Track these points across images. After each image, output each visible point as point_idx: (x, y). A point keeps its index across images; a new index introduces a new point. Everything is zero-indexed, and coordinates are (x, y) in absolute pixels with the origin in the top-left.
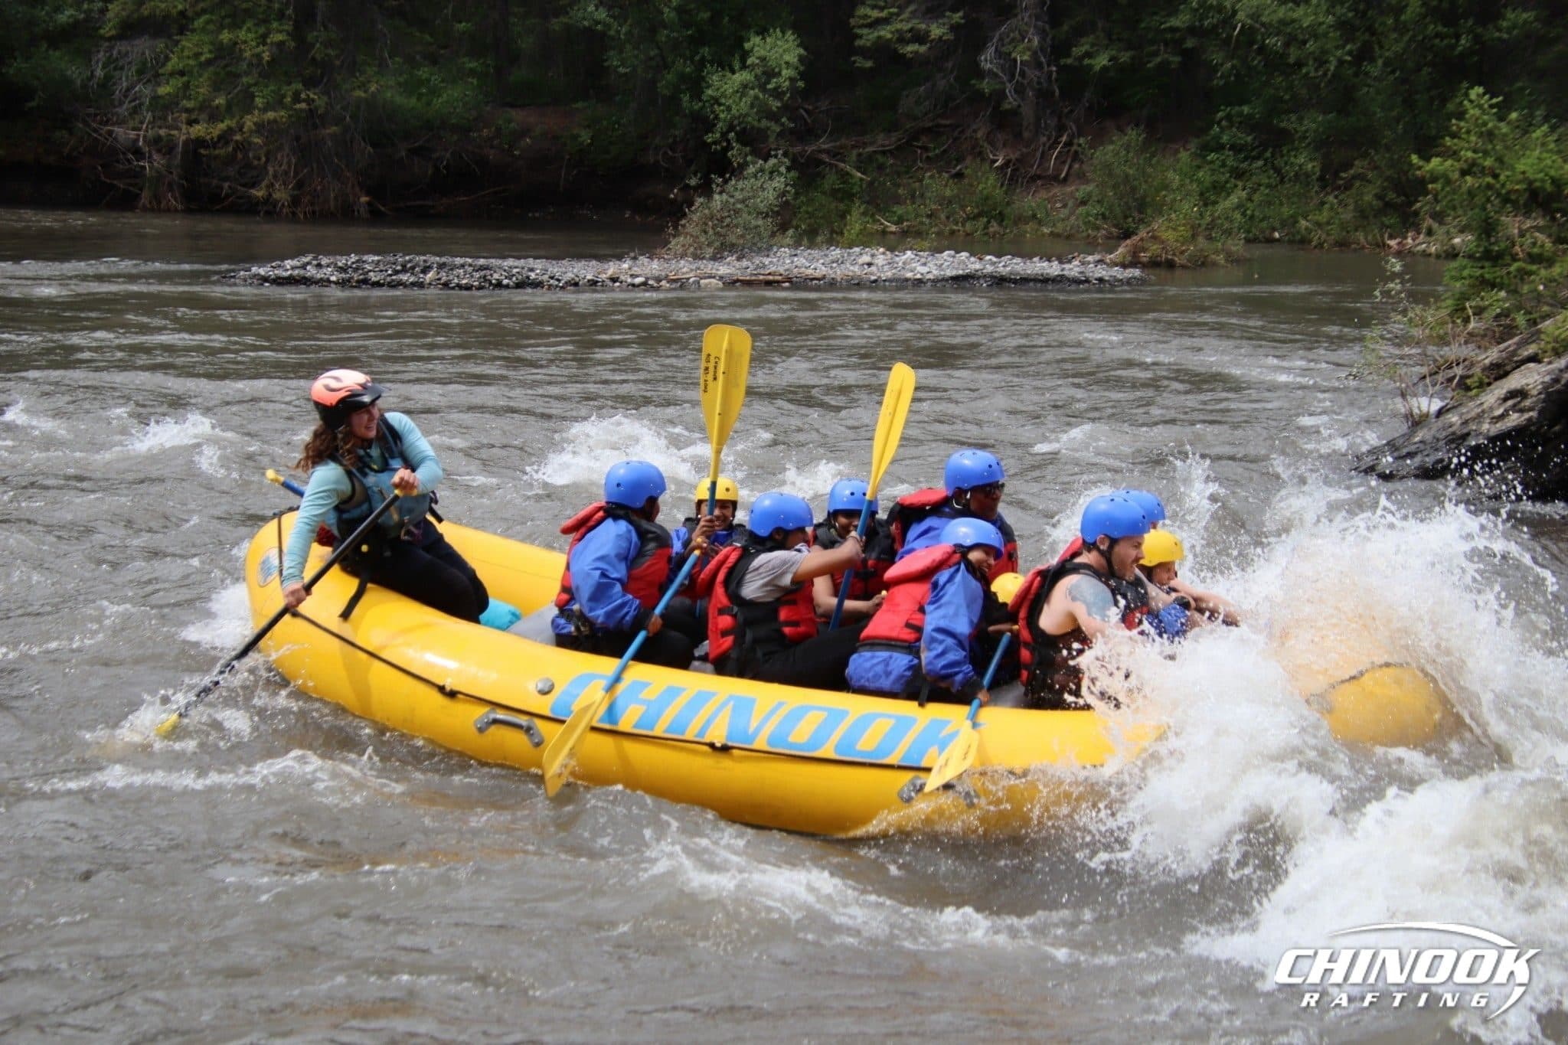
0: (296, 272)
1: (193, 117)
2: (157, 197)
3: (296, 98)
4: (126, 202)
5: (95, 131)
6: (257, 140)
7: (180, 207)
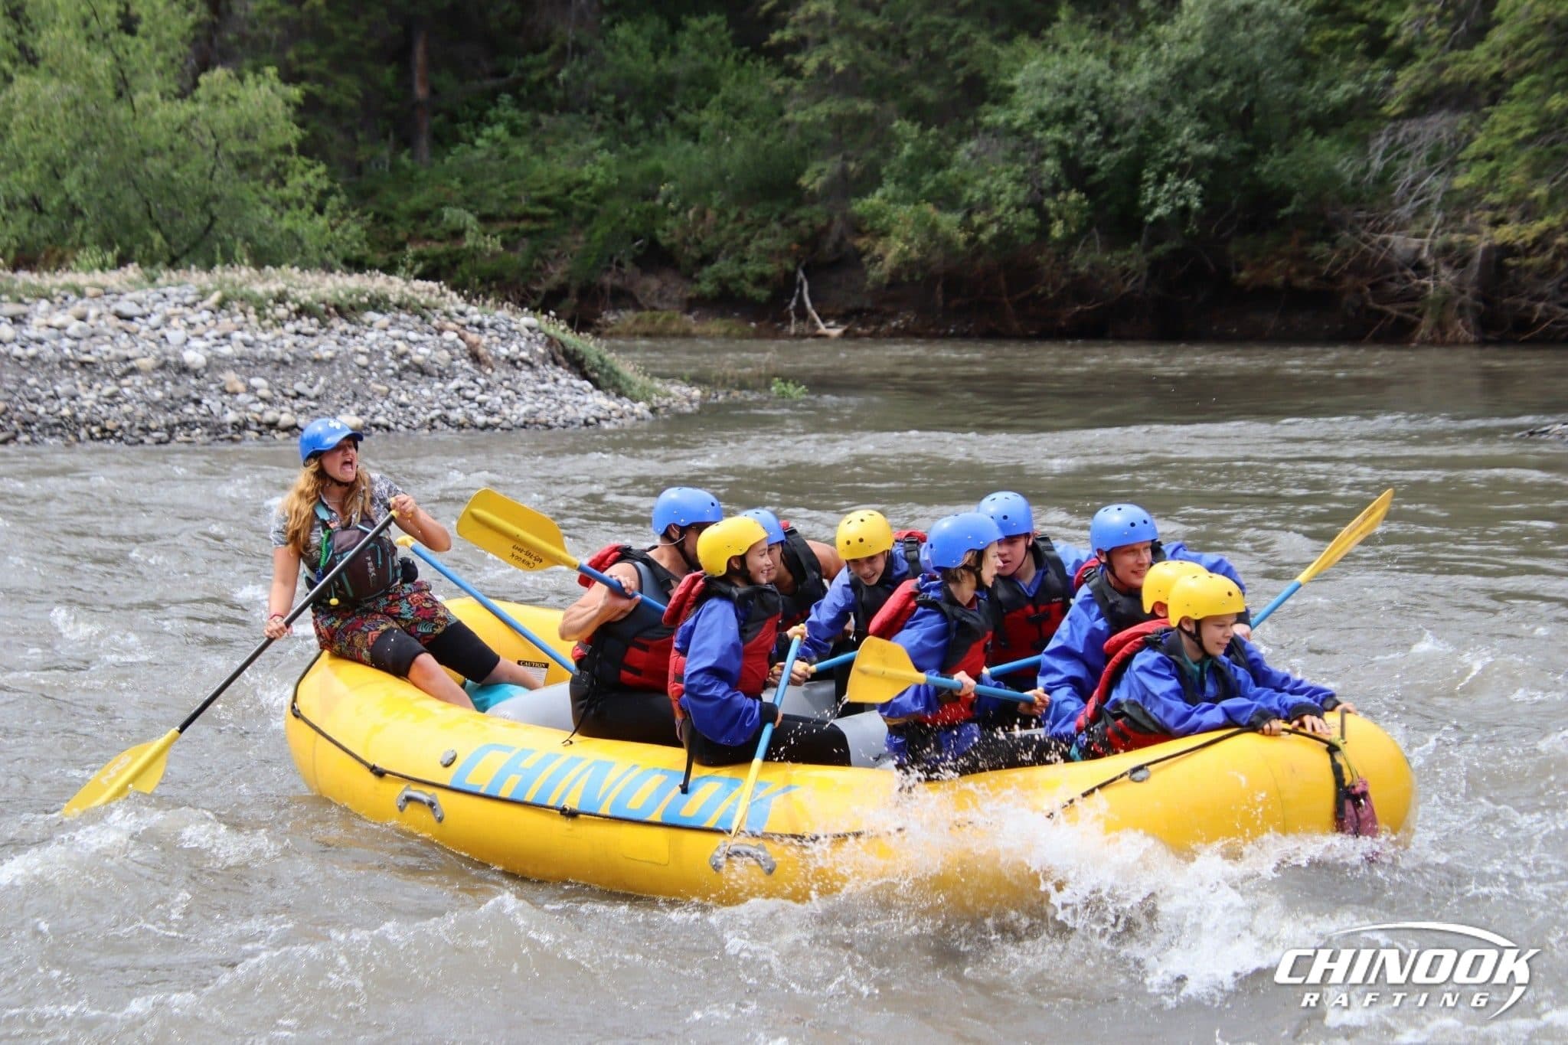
1: (1500, 215)
2: (1441, 326)
4: (1398, 334)
5: (1366, 241)
7: (1472, 338)
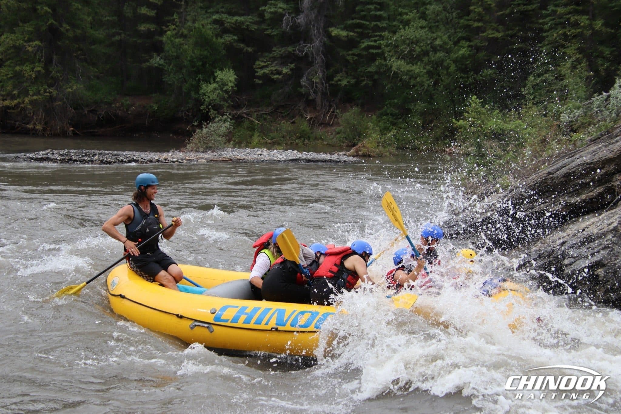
0: (44, 156)
1: (5, 98)
3: (45, 91)
6: (29, 107)
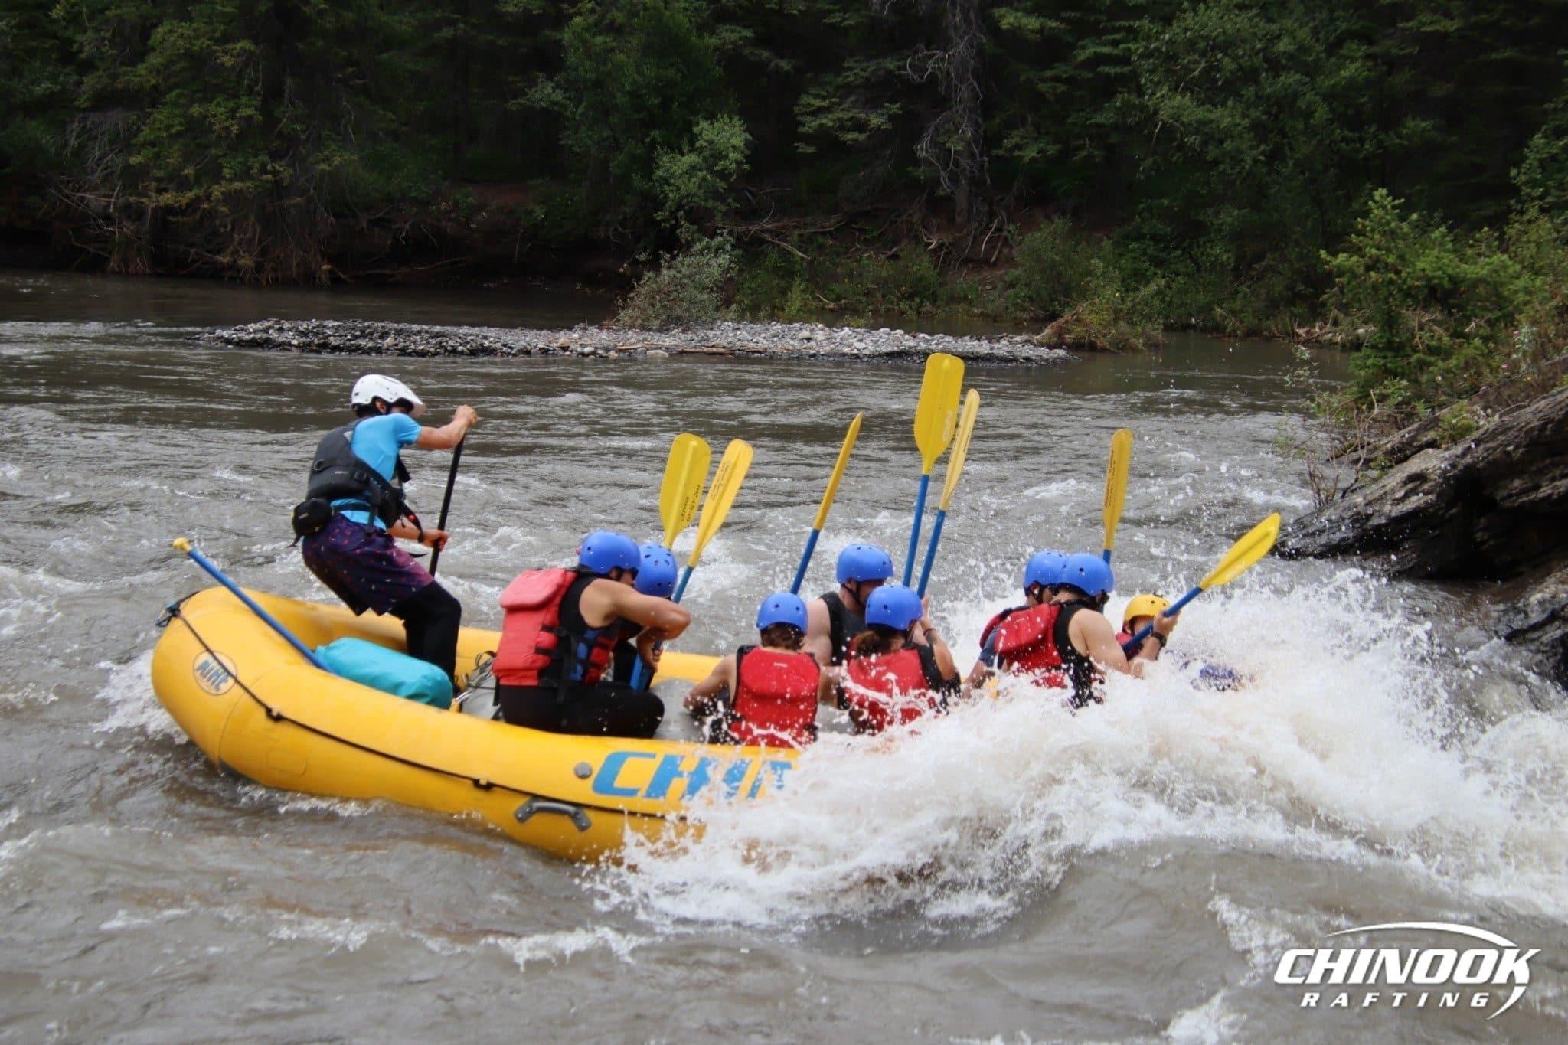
1: (163, 185)
2: (125, 262)
3: (263, 170)
4: (95, 266)
5: (68, 197)
6: (224, 209)
7: (147, 271)
